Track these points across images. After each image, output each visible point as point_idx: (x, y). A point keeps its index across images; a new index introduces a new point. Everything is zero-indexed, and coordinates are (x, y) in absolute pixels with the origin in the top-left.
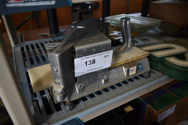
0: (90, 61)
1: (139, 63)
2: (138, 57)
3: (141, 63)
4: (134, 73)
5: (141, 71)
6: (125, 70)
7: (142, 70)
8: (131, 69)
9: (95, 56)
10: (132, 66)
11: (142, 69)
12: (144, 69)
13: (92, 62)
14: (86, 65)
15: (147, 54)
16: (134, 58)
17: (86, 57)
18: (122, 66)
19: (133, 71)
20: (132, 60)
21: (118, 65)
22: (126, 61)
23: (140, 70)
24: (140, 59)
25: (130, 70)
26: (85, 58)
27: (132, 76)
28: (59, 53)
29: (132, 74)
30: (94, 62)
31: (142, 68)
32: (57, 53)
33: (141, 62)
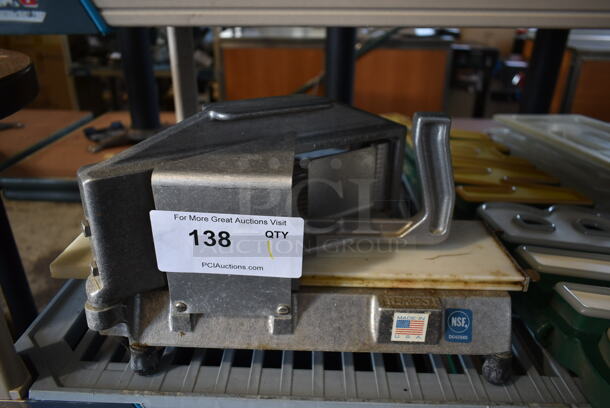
0: (209, 235)
1: (459, 306)
2: (466, 283)
3: (469, 313)
4: (413, 339)
5: (455, 340)
6: (376, 310)
7: (463, 341)
8: (397, 316)
9: (229, 221)
10: (410, 307)
11: (465, 337)
12: (474, 338)
13: (217, 238)
14: (197, 243)
15: (516, 283)
16: (442, 281)
17: (192, 214)
18: (371, 294)
19: (412, 330)
20: (428, 286)
21: (356, 284)
22: (401, 281)
23: (451, 337)
24: (470, 291)
25: (395, 319)
26: (188, 218)
27: (405, 347)
28: (93, 177)
29: (403, 338)
30: (225, 242)
31: (469, 332)
32: (90, 175)
33: (471, 308)
